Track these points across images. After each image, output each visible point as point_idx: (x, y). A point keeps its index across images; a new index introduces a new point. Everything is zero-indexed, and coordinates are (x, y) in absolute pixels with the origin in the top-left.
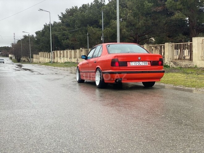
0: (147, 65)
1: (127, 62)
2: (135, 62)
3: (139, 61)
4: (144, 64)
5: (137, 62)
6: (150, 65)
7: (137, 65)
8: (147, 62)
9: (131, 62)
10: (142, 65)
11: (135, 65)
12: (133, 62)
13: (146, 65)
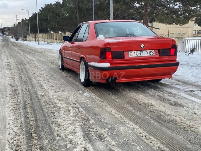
0: (154, 55)
1: (124, 51)
2: (135, 52)
3: (141, 49)
4: (148, 55)
5: (139, 52)
6: (158, 56)
7: (139, 55)
8: (153, 51)
9: (129, 52)
10: (146, 55)
11: (136, 56)
12: (133, 52)
13: (152, 55)
